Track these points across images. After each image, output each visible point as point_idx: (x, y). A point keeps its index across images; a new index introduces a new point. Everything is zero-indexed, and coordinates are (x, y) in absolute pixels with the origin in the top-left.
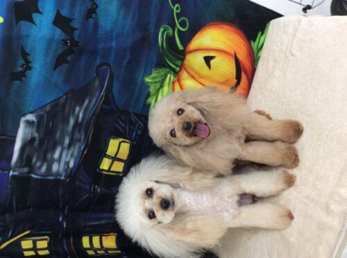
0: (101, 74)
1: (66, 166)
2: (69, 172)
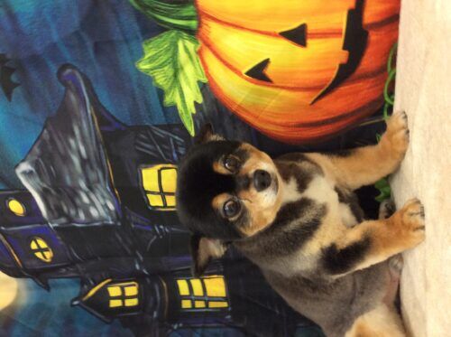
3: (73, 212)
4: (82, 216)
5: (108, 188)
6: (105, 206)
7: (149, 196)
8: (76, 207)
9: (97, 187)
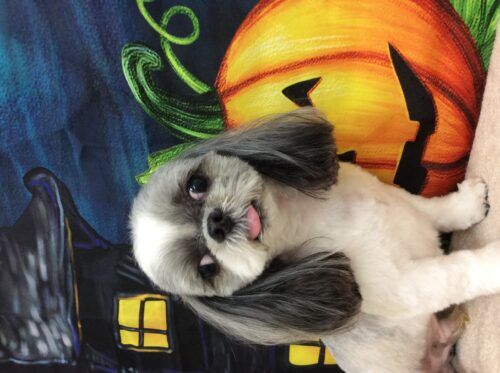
0: (40, 189)
1: (60, 345)
2: (70, 352)
3: (13, 345)
4: (25, 351)
5: (69, 320)
6: (60, 341)
7: (123, 333)
8: (19, 340)
9: (53, 318)
